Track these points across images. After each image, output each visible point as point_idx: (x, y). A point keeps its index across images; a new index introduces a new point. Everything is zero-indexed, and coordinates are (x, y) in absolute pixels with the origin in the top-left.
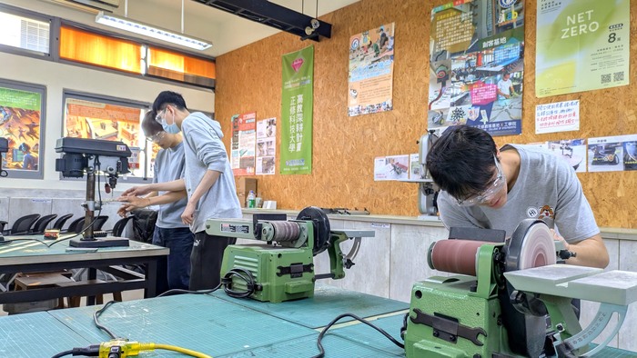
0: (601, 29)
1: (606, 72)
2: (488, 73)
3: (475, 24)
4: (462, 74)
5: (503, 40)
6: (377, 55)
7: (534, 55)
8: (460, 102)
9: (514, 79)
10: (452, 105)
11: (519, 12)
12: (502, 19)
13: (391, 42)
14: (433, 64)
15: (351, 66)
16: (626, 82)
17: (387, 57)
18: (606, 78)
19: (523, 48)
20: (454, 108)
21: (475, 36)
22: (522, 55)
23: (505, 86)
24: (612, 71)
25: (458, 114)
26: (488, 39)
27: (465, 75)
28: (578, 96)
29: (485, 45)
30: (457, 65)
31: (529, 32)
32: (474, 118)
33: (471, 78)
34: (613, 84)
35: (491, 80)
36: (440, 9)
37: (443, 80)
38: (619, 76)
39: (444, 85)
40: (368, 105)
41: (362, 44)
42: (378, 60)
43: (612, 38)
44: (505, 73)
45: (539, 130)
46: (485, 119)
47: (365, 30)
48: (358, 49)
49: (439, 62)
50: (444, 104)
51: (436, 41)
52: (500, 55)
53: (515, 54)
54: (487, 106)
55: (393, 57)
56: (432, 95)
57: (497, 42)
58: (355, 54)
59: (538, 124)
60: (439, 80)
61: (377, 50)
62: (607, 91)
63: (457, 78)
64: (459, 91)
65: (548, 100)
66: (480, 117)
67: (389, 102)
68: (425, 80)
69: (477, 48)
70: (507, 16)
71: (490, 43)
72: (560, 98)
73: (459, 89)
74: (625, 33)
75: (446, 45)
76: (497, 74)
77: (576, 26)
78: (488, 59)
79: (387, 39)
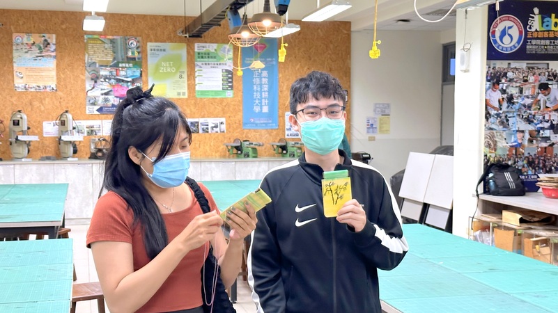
0: (176, 72)
1: (179, 91)
2: (123, 81)
3: (114, 52)
4: (107, 78)
5: (131, 65)
6: (41, 52)
7: (147, 76)
8: (106, 94)
10: (102, 95)
11: (139, 53)
12: (130, 54)
13: (53, 47)
14: (88, 68)
15: (15, 54)
16: (186, 97)
17: (50, 56)
18: (179, 94)
19: (141, 72)
20: (104, 96)
21: (114, 59)
22: (141, 74)
24: (182, 91)
25: (106, 100)
26: (123, 63)
27: (110, 79)
29: (120, 65)
30: (104, 72)
31: (143, 64)
32: (116, 103)
33: (113, 81)
34: (182, 97)
35: (125, 85)
36: (90, 36)
37: (95, 79)
38: (184, 94)
39: (96, 82)
40: (35, 85)
41: (25, 40)
42: (42, 56)
43: (181, 77)
44: (133, 82)
47: (29, 32)
48: (22, 44)
49: (92, 68)
50: (96, 93)
51: (89, 55)
52: (130, 73)
53: (138, 74)
55: (55, 57)
56: (88, 86)
57: (127, 65)
58: (19, 47)
60: (92, 79)
62: (180, 99)
63: (105, 79)
64: (106, 87)
67: (54, 86)
68: (82, 76)
69: (116, 66)
70: (133, 53)
71: (124, 65)
73: (106, 86)
74: (185, 76)
75: (96, 59)
76: (128, 82)
77: (166, 68)
78: (122, 73)
79: (49, 44)
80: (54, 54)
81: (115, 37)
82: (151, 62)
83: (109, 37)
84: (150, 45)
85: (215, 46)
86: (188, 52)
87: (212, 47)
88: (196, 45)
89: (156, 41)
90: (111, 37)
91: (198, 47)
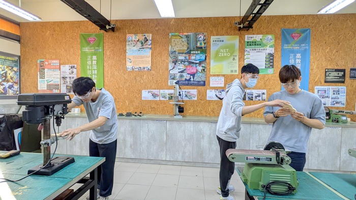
0: (231, 55)
1: (232, 69)
2: (193, 63)
3: (188, 44)
4: (183, 61)
5: (199, 52)
6: (143, 46)
7: (210, 59)
8: (182, 72)
9: (203, 67)
10: (179, 72)
11: (205, 44)
12: (198, 45)
13: (150, 42)
14: (171, 55)
15: (128, 47)
16: (237, 73)
17: (148, 48)
18: (232, 71)
19: (206, 56)
20: (180, 74)
21: (188, 48)
22: (206, 58)
23: (200, 68)
24: (234, 69)
25: (181, 76)
26: (193, 51)
27: (185, 62)
28: (224, 75)
29: (192, 52)
30: (181, 57)
31: (208, 51)
32: (188, 78)
33: (186, 63)
34: (234, 73)
35: (194, 65)
36: (173, 34)
37: (175, 62)
38: (236, 71)
39: (175, 64)
40: (138, 67)
41: (133, 39)
42: (143, 48)
43: (234, 59)
44: (200, 64)
45: (211, 85)
46: (192, 79)
47: (136, 33)
48: (132, 41)
50: (175, 71)
51: (172, 46)
52: (198, 57)
53: (203, 58)
54: (193, 75)
55: (151, 48)
56: (170, 67)
57: (196, 52)
58: (130, 43)
59: (211, 83)
60: (173, 62)
61: (142, 43)
62: (232, 75)
63: (181, 62)
65: (214, 76)
66: (190, 78)
67: (149, 67)
68: (167, 61)
69: (189, 53)
70: (201, 44)
71: (194, 52)
72: (218, 75)
73: (182, 67)
74: (237, 58)
75: (176, 49)
76: (197, 63)
77: (223, 53)
78: (193, 58)
79: (147, 40)
80: (150, 46)
81: (189, 34)
82: (213, 49)
83: (185, 34)
84: (213, 38)
85: (261, 36)
86: (240, 42)
87: (258, 38)
88: (246, 36)
89: (217, 35)
90: (186, 34)
91: (248, 37)
